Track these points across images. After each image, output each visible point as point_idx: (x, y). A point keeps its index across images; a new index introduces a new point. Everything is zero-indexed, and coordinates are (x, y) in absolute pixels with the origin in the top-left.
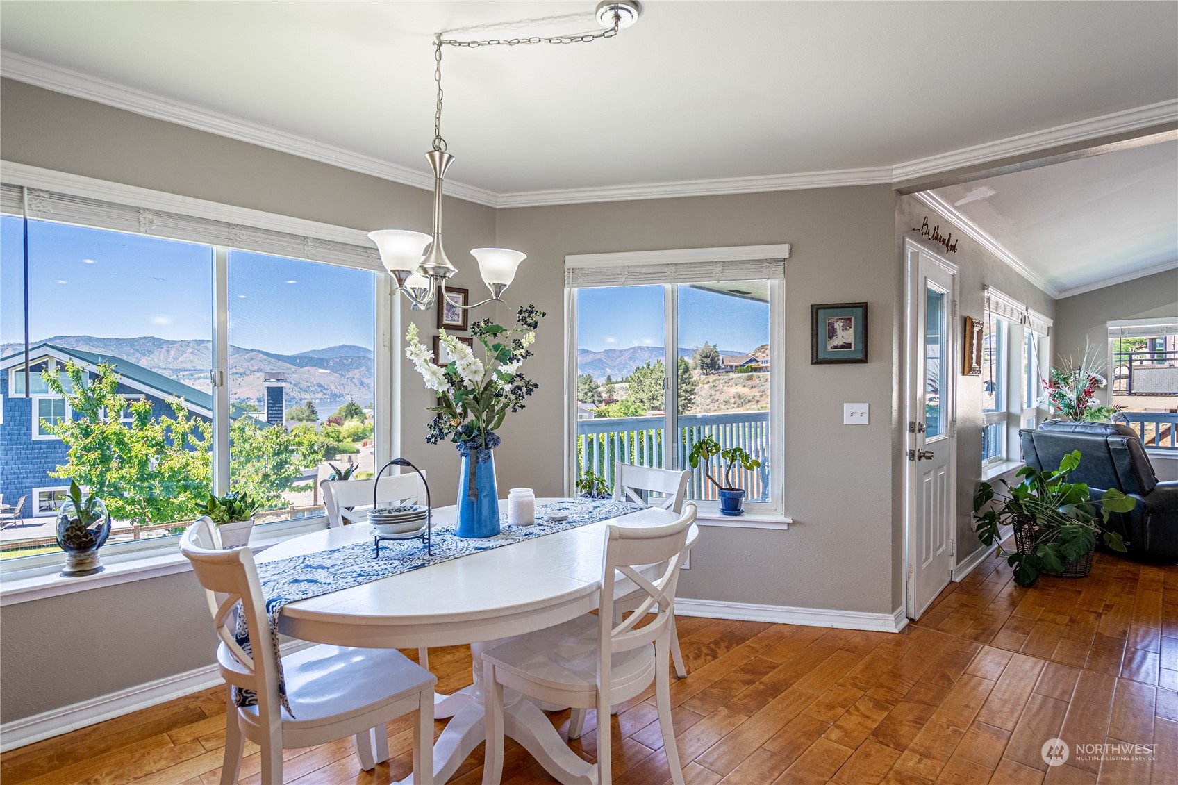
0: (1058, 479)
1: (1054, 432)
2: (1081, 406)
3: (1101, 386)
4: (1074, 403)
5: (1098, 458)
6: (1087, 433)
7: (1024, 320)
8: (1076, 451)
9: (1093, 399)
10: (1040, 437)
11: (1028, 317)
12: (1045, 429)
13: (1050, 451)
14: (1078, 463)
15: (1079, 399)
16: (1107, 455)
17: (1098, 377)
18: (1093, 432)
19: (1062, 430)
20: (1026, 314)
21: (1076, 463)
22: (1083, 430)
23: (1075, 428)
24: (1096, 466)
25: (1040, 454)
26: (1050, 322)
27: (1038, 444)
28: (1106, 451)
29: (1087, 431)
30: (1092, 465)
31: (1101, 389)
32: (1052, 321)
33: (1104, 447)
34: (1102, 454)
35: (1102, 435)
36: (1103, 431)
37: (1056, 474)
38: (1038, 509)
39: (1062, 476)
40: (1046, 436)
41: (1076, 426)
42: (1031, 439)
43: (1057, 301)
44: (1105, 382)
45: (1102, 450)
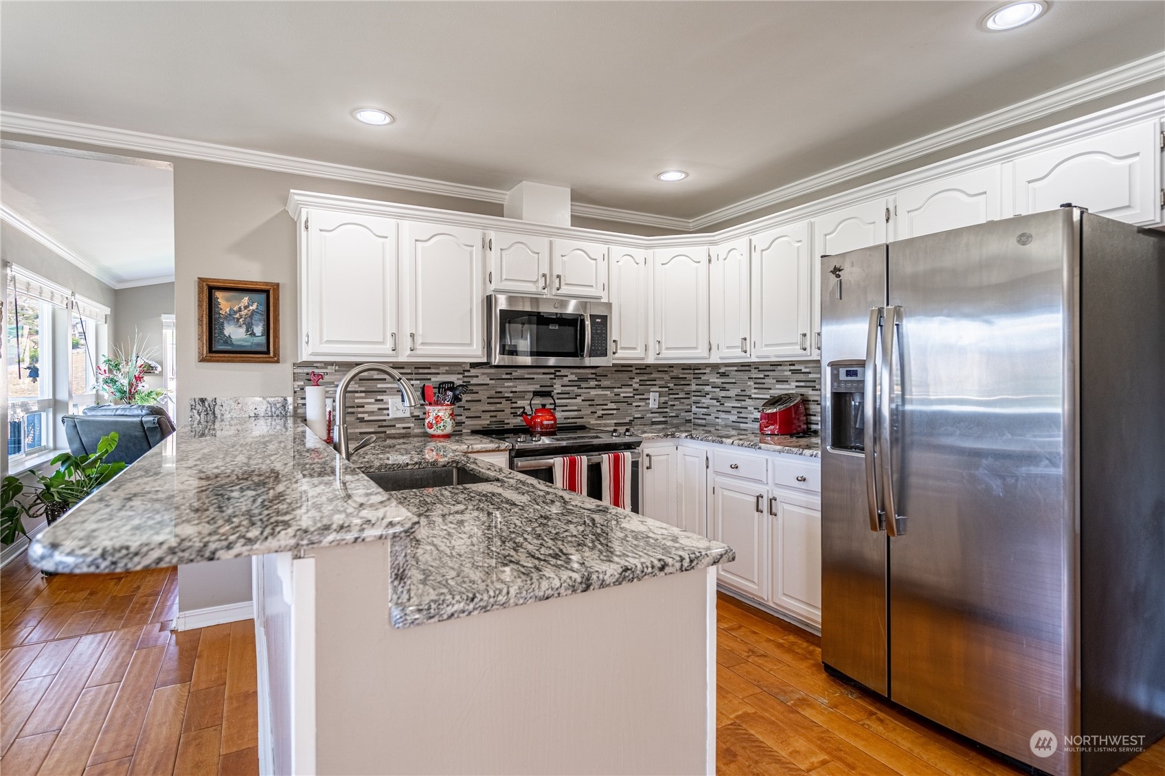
0: (95, 461)
1: (96, 416)
2: (133, 391)
3: (156, 372)
4: (126, 388)
5: (136, 437)
6: (126, 415)
7: (71, 305)
8: (113, 433)
9: (143, 384)
10: (83, 422)
11: (76, 303)
12: (89, 414)
13: (93, 435)
14: (116, 444)
15: (131, 385)
16: (143, 434)
17: (153, 364)
18: (131, 414)
19: (104, 413)
20: (73, 299)
21: (114, 444)
22: (122, 413)
23: (116, 411)
24: (134, 444)
25: (84, 440)
26: (107, 311)
27: (81, 429)
28: (142, 430)
29: (125, 414)
30: (131, 444)
31: (157, 375)
32: (110, 309)
33: (140, 427)
34: (139, 433)
35: (137, 416)
36: (139, 412)
37: (93, 457)
38: (73, 494)
39: (100, 458)
40: (89, 421)
41: (117, 409)
42: (75, 426)
43: (116, 290)
44: (159, 369)
45: (138, 430)
